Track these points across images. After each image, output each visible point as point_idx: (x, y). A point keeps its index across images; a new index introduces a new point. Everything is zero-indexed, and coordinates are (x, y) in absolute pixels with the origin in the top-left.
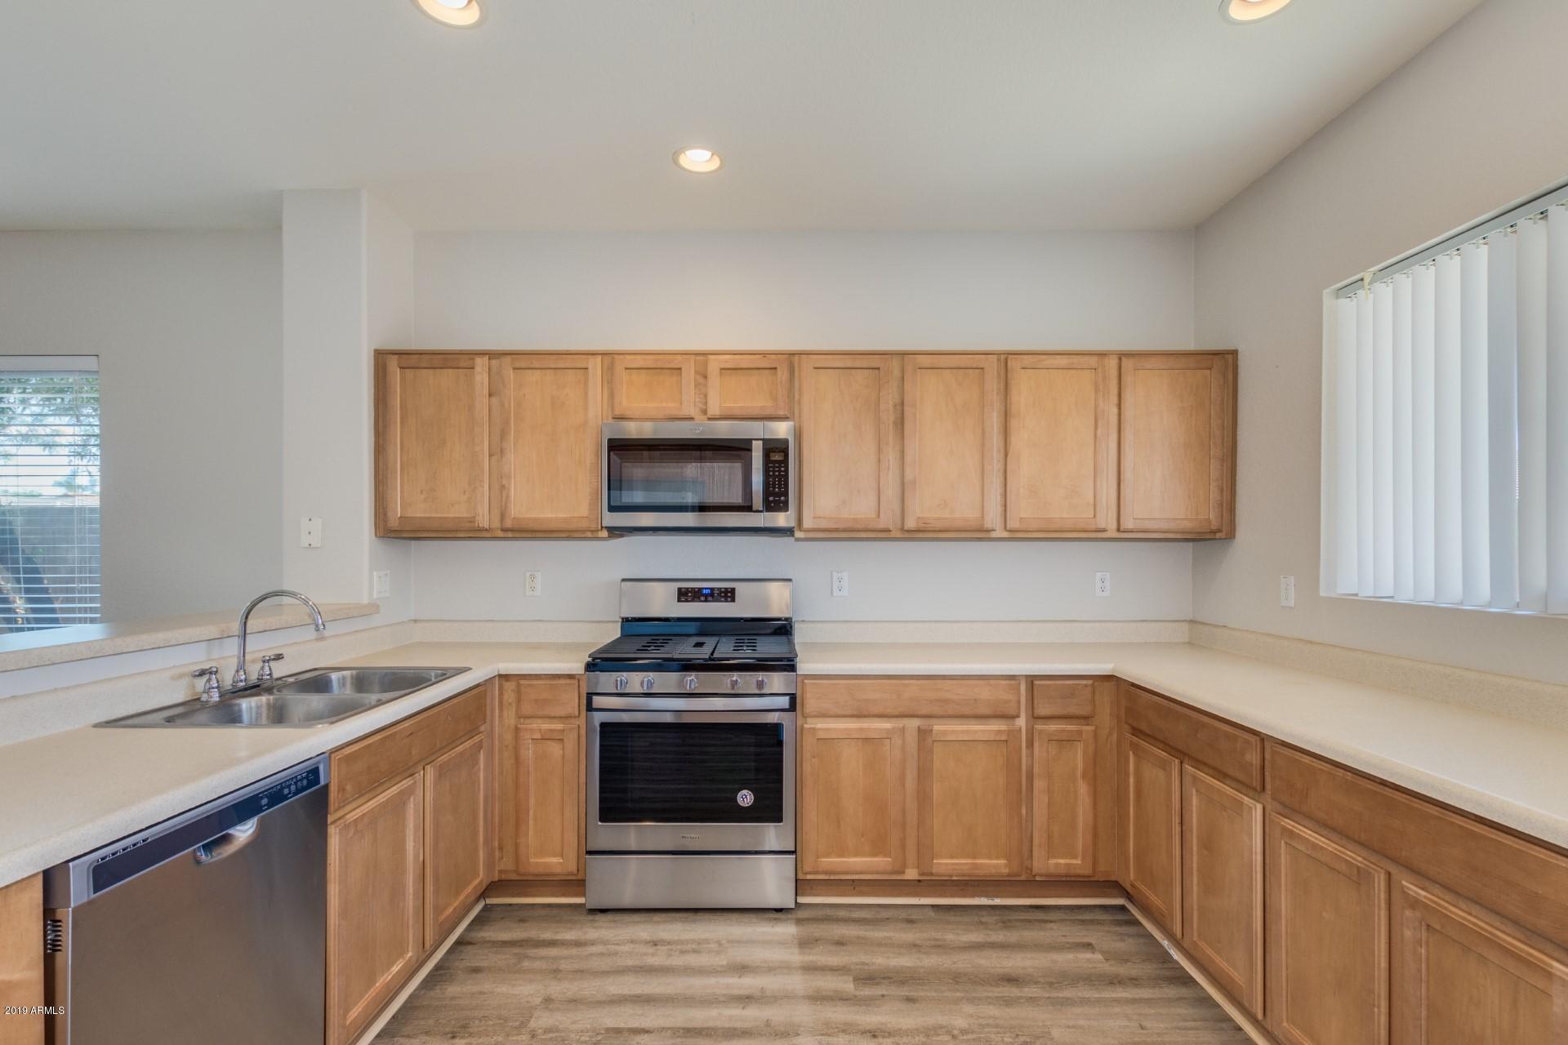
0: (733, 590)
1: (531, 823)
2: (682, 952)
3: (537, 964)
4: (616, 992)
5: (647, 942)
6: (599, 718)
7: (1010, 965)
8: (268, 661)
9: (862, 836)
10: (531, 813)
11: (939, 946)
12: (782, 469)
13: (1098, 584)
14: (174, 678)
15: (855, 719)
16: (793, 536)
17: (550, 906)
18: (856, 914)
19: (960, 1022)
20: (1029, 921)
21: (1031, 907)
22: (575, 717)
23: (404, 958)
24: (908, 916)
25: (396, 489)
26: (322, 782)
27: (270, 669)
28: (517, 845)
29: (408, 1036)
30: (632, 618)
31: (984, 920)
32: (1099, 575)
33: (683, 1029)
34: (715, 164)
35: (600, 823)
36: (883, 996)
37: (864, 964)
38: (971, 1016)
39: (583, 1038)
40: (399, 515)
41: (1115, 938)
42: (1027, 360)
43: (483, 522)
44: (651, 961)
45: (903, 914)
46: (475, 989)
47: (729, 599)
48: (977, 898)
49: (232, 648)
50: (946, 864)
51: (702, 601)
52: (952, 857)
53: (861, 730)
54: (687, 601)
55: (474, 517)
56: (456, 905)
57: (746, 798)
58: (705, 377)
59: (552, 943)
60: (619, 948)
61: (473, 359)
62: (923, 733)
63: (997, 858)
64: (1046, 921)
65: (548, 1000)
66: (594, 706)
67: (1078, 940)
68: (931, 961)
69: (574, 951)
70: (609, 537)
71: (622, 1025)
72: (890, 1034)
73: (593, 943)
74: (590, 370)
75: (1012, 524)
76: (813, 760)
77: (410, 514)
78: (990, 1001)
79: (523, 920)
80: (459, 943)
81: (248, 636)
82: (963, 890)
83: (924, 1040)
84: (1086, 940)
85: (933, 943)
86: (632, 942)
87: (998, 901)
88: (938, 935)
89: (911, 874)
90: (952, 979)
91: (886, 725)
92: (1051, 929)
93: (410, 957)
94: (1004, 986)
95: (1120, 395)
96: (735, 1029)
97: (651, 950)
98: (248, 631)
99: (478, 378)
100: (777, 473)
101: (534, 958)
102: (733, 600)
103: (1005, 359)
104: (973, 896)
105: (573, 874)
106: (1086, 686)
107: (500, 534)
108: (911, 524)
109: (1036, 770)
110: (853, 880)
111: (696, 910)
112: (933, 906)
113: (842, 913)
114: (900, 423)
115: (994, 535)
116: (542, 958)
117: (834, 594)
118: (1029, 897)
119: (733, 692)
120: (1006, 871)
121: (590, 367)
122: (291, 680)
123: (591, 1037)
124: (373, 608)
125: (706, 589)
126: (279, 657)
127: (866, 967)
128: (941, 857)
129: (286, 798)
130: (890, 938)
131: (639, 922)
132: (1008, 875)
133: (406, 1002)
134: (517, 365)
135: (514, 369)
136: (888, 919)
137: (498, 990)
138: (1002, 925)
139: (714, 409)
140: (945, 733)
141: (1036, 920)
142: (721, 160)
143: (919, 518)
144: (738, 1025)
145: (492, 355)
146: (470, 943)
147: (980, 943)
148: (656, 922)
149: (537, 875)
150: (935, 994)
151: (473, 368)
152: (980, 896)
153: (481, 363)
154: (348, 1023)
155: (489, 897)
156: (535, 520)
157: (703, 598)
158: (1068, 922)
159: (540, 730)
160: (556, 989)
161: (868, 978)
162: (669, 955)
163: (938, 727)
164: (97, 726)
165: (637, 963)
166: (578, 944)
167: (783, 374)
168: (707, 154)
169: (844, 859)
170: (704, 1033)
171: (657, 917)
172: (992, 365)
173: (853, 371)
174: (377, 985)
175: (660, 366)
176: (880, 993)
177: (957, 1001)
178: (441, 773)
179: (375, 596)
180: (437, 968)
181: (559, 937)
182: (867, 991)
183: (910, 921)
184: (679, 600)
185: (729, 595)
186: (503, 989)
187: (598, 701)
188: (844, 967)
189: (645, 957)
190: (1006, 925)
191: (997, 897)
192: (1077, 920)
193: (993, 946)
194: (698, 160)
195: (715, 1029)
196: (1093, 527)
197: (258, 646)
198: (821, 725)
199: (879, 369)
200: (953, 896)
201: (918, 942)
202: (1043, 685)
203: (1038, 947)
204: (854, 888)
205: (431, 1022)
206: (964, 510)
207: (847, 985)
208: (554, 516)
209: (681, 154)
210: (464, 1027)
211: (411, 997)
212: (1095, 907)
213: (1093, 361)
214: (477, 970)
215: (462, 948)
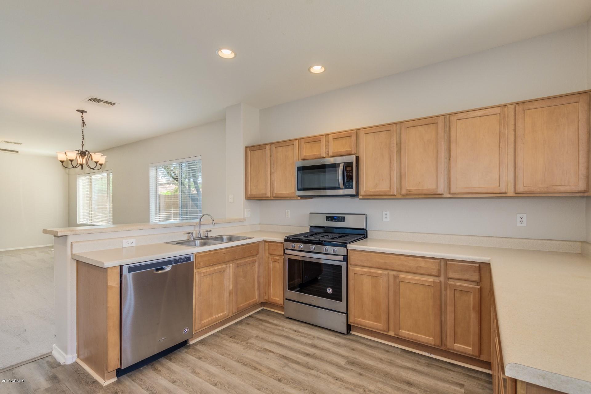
0: (344, 218)
1: (271, 286)
2: (301, 336)
3: (262, 327)
4: (275, 340)
5: (294, 330)
6: (288, 257)
7: (414, 379)
8: (207, 232)
9: (371, 313)
10: (272, 284)
11: (391, 363)
12: (351, 173)
13: (519, 220)
14: (184, 234)
15: (369, 268)
16: (358, 198)
17: (278, 313)
18: (368, 343)
19: (372, 388)
20: (441, 367)
21: (449, 363)
22: (282, 256)
23: (223, 313)
24: (387, 350)
25: (249, 186)
26: (191, 261)
27: (208, 234)
28: (268, 292)
29: (223, 334)
30: (313, 226)
31: (420, 360)
32: (519, 216)
33: (282, 355)
34: (323, 70)
35: (288, 290)
36: (352, 370)
37: (355, 358)
38: (379, 388)
39: (257, 348)
40: (250, 193)
41: (480, 387)
42: (460, 116)
43: (268, 195)
44: (291, 336)
45: (387, 348)
46: (244, 328)
47: (343, 221)
48: (423, 352)
49: (197, 229)
50: (404, 333)
51: (334, 221)
52: (408, 331)
53: (370, 272)
54: (329, 221)
55: (266, 194)
56: (245, 304)
57: (330, 291)
58: (328, 142)
59: (270, 323)
60: (285, 329)
61: (266, 146)
62: (395, 277)
63: (429, 336)
64: (450, 370)
65: (257, 336)
66: (286, 253)
67: (457, 381)
68: (381, 366)
69: (273, 326)
70: (301, 199)
71: (269, 349)
72: (342, 381)
73: (280, 326)
74: (295, 145)
75: (453, 191)
76: (353, 281)
77: (252, 193)
78: (392, 386)
79: (268, 315)
80: (250, 316)
81: (201, 226)
82: (417, 346)
83: (353, 387)
84: (463, 383)
85: (389, 361)
86: (290, 329)
87: (433, 356)
88: (393, 358)
89: (392, 333)
90: (384, 375)
91: (380, 272)
92: (450, 373)
93: (226, 314)
94: (403, 384)
95: (515, 125)
96: (297, 361)
97: (293, 332)
98: (201, 224)
99: (267, 151)
100: (349, 175)
101: (262, 325)
102: (344, 221)
103: (448, 117)
104: (421, 350)
105: (282, 305)
106: (475, 267)
107: (273, 198)
108: (404, 192)
109: (448, 301)
110: (372, 331)
111: (315, 326)
112: (402, 349)
113: (364, 341)
114: (399, 151)
115: (444, 196)
116: (265, 326)
117: (384, 220)
118: (450, 359)
119: (334, 253)
120: (433, 343)
121: (295, 144)
122: (214, 237)
123: (259, 349)
124: (244, 220)
125: (335, 217)
126: (210, 231)
127: (355, 360)
128: (404, 330)
129: (179, 262)
130: (373, 354)
131: (297, 324)
132: (434, 345)
133: (229, 326)
134: (276, 146)
135: (276, 147)
136: (379, 348)
137: (248, 330)
138: (427, 365)
139: (331, 154)
140: (404, 278)
141: (445, 368)
142: (325, 69)
143: (407, 189)
144: (298, 360)
145: (270, 144)
146: (252, 317)
147: (409, 367)
148: (302, 326)
149: (271, 302)
150: (372, 376)
151: (266, 149)
152: (425, 351)
153: (268, 147)
154: (202, 323)
155: (264, 307)
156: (281, 194)
157: (334, 220)
158: (461, 374)
159: (273, 259)
160: (262, 334)
161: (352, 363)
162: (297, 336)
163: (402, 275)
164: (165, 243)
165: (286, 335)
166: (276, 325)
167: (354, 138)
168: (320, 67)
169: (364, 321)
170: (287, 359)
171: (303, 324)
172: (441, 121)
173: (380, 133)
174: (213, 317)
175: (314, 140)
176: (352, 368)
177: (377, 381)
178: (238, 266)
179: (245, 216)
180: (241, 321)
181: (273, 322)
182: (348, 367)
183: (387, 351)
184: (327, 221)
185: (342, 219)
186: (250, 330)
187: (287, 251)
188: (347, 357)
189: (290, 334)
190: (428, 365)
191: (433, 354)
192: (468, 375)
193: (414, 370)
194: (317, 69)
195: (291, 359)
196: (498, 191)
197: (204, 229)
198: (356, 269)
199: (390, 130)
200: (412, 348)
201: (383, 359)
202: (453, 264)
203: (435, 377)
204: (372, 334)
205: (229, 332)
206: (429, 186)
207: (342, 362)
208: (286, 192)
209: (311, 68)
210: (235, 336)
211: (230, 326)
212: (483, 373)
213: (498, 110)
214: (248, 324)
215: (249, 318)
